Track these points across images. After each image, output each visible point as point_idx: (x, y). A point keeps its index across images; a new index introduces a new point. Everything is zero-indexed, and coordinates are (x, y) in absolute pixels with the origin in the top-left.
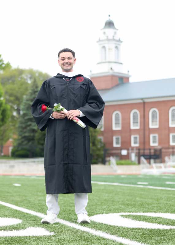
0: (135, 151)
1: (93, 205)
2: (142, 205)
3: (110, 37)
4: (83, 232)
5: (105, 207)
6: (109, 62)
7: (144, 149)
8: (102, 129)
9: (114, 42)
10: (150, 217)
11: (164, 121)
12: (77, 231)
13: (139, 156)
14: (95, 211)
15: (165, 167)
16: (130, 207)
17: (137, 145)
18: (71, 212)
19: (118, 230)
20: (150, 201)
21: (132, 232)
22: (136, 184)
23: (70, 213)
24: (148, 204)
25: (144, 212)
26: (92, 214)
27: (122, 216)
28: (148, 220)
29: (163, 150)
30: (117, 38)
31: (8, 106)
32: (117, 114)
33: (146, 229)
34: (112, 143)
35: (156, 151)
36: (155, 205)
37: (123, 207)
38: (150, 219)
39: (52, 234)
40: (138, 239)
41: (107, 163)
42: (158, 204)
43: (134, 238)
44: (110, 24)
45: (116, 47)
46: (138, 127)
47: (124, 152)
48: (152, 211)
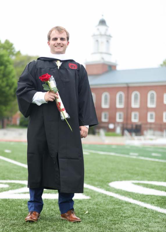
0: (121, 125)
2: (143, 174)
4: (111, 197)
5: (115, 175)
6: (101, 53)
7: (127, 124)
12: (106, 196)
13: (123, 129)
14: (111, 179)
15: (145, 139)
17: (121, 121)
19: (136, 196)
20: (148, 171)
21: (148, 198)
23: (92, 180)
24: (149, 174)
25: (149, 180)
26: (109, 181)
27: (133, 183)
29: (143, 126)
32: (106, 95)
34: (101, 118)
35: (137, 126)
36: (154, 175)
37: (129, 175)
39: (88, 198)
43: (152, 203)
44: (103, 22)
46: (122, 106)
47: (111, 126)
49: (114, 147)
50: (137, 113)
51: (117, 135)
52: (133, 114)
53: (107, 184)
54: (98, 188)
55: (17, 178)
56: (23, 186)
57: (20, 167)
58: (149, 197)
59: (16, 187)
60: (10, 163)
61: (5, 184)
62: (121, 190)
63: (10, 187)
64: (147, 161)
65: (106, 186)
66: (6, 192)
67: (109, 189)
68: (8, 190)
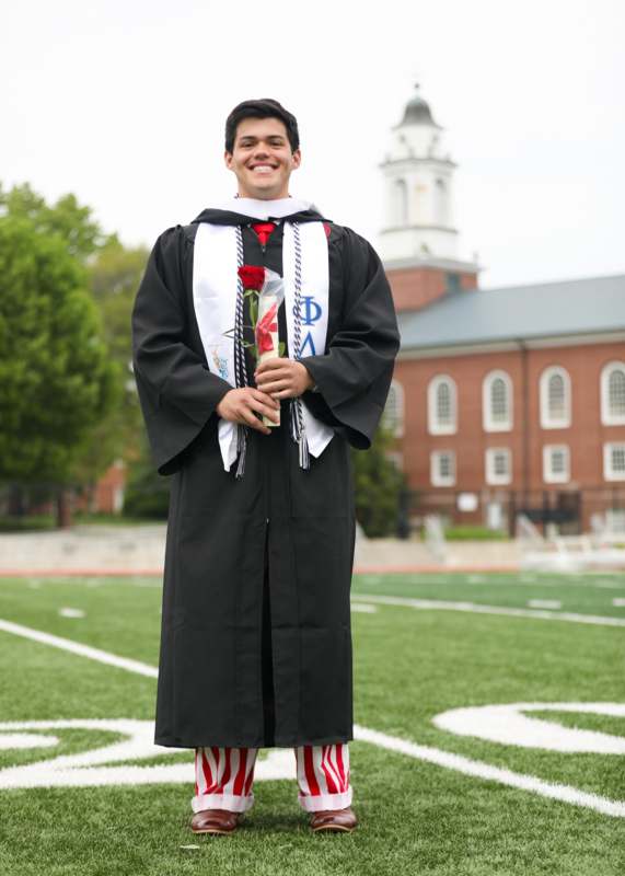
0: (502, 497)
1: (426, 679)
2: (568, 676)
3: (421, 152)
5: (462, 684)
6: (417, 228)
7: (527, 492)
8: (399, 432)
9: (433, 166)
10: (606, 716)
11: (586, 406)
12: (413, 764)
13: (513, 512)
14: (442, 701)
15: (594, 548)
16: (537, 684)
17: (504, 480)
18: (371, 702)
20: (589, 664)
21: (572, 763)
22: (524, 606)
23: (372, 707)
24: (587, 675)
25: (584, 700)
26: (438, 707)
27: (526, 713)
28: (606, 727)
29: (586, 497)
30: (440, 153)
31: (116, 367)
32: (443, 386)
33: (608, 756)
34: (427, 473)
35: (563, 496)
36: (608, 678)
37: (515, 684)
38: (610, 722)
40: (597, 787)
41: (414, 536)
42: (616, 673)
43: (584, 783)
44: (418, 112)
45: (440, 183)
46: (505, 425)
47: (467, 503)
48: (605, 696)
49: (473, 580)
50: (564, 450)
51: (491, 536)
52: (548, 454)
53: (426, 719)
54: (389, 734)
55: (94, 709)
56: (110, 738)
57: (112, 667)
58: (575, 760)
59: (86, 741)
60: (75, 656)
61: (46, 733)
62: (477, 739)
63: (65, 745)
64: (589, 626)
65: (420, 727)
66: (46, 762)
67: (432, 736)
68: (52, 754)
